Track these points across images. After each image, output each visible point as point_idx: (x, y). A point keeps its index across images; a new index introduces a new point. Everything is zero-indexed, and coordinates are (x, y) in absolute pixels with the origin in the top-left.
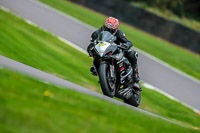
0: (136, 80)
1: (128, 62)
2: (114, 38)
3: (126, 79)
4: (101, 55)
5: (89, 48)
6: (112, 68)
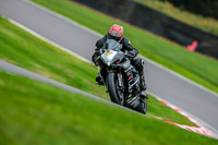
1: (135, 70)
2: (120, 46)
3: (134, 88)
4: (109, 64)
6: (120, 77)
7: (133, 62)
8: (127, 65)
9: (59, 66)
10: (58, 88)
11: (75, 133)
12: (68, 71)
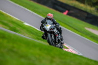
0: (62, 40)
1: (58, 32)
5: (40, 27)
6: (53, 35)
7: (58, 29)
8: (55, 30)
9: (6, 22)
10: (6, 31)
11: (13, 51)
12: (10, 24)
